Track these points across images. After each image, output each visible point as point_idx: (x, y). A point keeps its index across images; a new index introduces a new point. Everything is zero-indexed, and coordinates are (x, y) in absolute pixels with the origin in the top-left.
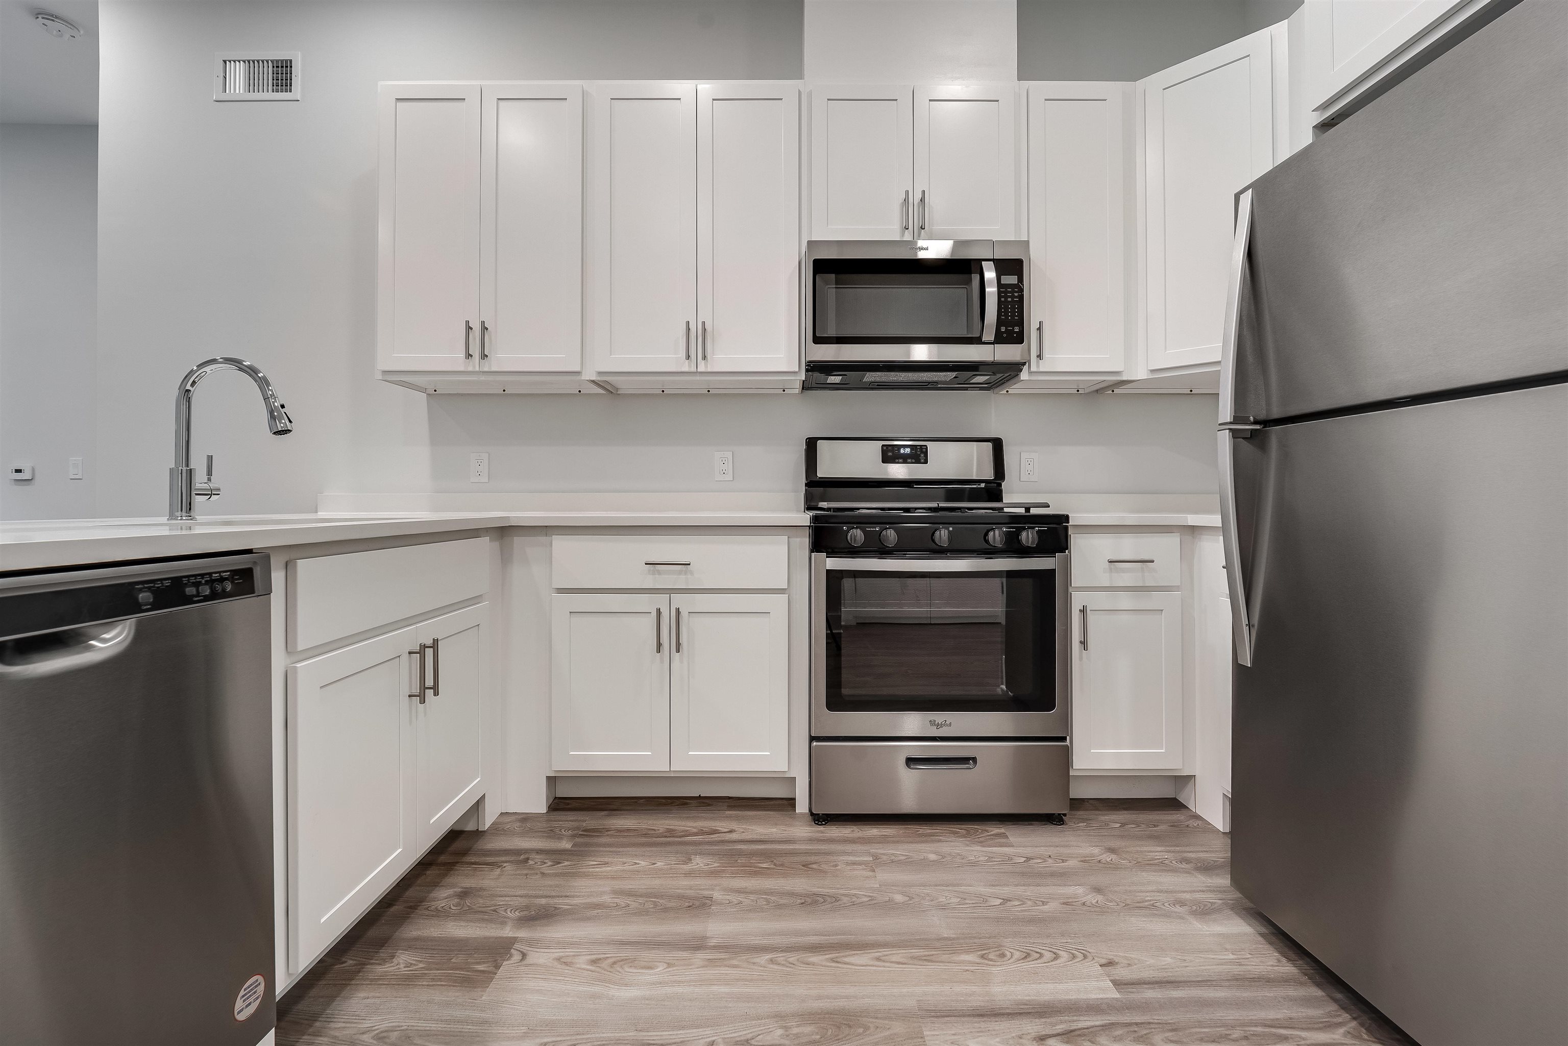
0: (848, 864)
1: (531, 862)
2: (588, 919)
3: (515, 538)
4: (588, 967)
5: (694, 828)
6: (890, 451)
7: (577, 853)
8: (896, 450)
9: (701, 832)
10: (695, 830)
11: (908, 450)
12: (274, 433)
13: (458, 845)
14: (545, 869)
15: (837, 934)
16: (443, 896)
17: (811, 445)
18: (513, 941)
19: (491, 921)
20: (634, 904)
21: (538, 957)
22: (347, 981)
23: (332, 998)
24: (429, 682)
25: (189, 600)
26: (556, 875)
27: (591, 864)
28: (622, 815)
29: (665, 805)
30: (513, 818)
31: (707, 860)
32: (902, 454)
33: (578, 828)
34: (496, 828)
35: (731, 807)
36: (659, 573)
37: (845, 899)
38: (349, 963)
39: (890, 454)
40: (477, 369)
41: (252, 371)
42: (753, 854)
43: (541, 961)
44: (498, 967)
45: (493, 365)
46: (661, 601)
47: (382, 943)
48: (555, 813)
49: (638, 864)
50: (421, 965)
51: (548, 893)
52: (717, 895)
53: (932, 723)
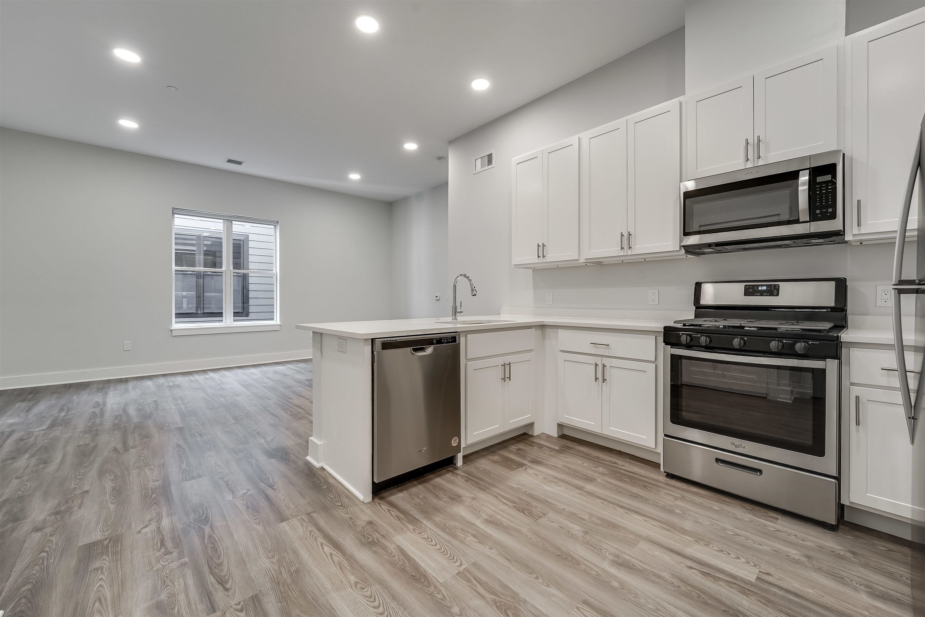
0: (666, 493)
1: (543, 449)
2: (550, 468)
3: (547, 329)
4: (543, 479)
5: (608, 459)
6: (751, 288)
7: (560, 451)
8: (756, 288)
9: (610, 462)
10: (608, 460)
11: (764, 288)
12: (473, 296)
13: (524, 437)
14: (546, 452)
15: (635, 508)
16: (513, 448)
17: (698, 286)
18: (525, 465)
19: (523, 458)
20: (567, 470)
21: (529, 471)
22: (483, 456)
23: (478, 458)
24: (507, 375)
25: (443, 343)
26: (549, 455)
27: (562, 456)
28: (583, 446)
29: (603, 449)
30: (545, 435)
31: (603, 470)
32: (760, 290)
33: (564, 445)
34: (538, 436)
35: (630, 458)
36: (597, 348)
37: (651, 502)
38: (484, 453)
39: (751, 290)
40: (542, 262)
41: (468, 278)
42: (625, 475)
43: (530, 472)
44: (518, 468)
45: (547, 259)
46: (598, 360)
47: (493, 452)
48: (560, 438)
49: (578, 462)
50: (500, 460)
51: (543, 458)
52: (599, 480)
53: (733, 444)
